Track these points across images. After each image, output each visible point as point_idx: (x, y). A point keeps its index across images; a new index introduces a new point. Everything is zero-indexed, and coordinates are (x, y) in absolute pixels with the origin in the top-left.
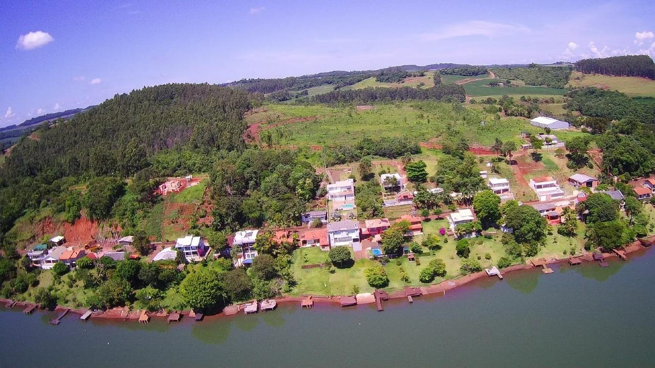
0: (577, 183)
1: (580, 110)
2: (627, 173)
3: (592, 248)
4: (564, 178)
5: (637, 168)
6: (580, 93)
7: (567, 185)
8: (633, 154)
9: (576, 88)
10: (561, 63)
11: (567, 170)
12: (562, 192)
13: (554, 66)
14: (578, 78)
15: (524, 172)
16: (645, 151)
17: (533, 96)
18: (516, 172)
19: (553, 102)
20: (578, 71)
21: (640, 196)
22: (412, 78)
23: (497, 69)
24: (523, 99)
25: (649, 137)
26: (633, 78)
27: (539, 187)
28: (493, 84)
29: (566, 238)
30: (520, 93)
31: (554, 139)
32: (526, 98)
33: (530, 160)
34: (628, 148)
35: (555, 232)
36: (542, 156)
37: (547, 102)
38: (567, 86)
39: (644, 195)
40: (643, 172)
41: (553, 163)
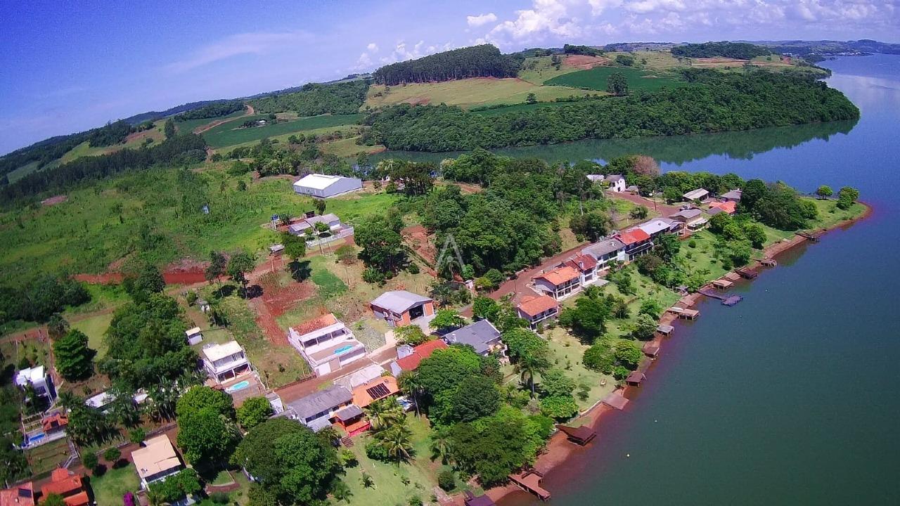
0: (389, 314)
1: (384, 143)
2: (494, 271)
3: (458, 482)
4: (361, 308)
5: (512, 255)
6: (383, 116)
7: (370, 320)
8: (500, 230)
9: (377, 110)
10: (354, 76)
11: (365, 287)
12: (361, 345)
13: (342, 82)
14: (380, 94)
15: (277, 310)
16: (522, 216)
17: (307, 134)
18: (259, 314)
19: (341, 137)
20: (378, 83)
21: (535, 317)
22: (137, 133)
23: (258, 100)
24: (293, 140)
25: (523, 185)
26: (467, 80)
27: (311, 343)
28: (250, 124)
29: (391, 467)
30: (290, 131)
31: (333, 223)
32: (298, 138)
33: (286, 280)
34: (487, 221)
35: (362, 457)
36: (310, 266)
37: (330, 138)
38: (363, 108)
39: (543, 313)
40: (527, 259)
41: (335, 279)
